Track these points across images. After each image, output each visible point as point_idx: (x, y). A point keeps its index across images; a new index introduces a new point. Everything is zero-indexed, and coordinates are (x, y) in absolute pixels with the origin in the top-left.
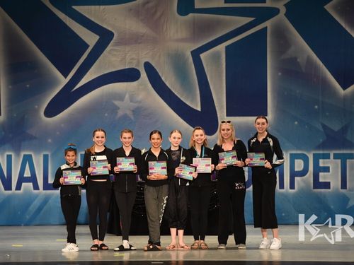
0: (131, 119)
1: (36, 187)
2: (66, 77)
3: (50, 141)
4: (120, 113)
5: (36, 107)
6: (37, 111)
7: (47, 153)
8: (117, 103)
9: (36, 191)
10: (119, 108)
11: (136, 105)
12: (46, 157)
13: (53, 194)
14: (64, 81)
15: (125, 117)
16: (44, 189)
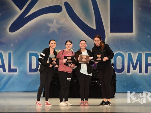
0: (57, 34)
1: (5, 71)
2: (21, 10)
3: (12, 45)
4: (51, 30)
5: (5, 26)
6: (5, 29)
7: (10, 52)
8: (49, 25)
9: (5, 73)
10: (50, 28)
11: (60, 26)
12: (10, 54)
13: (13, 75)
14: (20, 12)
15: (54, 32)
16: (9, 72)
